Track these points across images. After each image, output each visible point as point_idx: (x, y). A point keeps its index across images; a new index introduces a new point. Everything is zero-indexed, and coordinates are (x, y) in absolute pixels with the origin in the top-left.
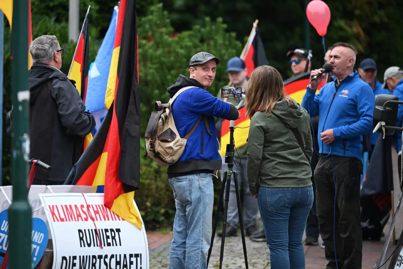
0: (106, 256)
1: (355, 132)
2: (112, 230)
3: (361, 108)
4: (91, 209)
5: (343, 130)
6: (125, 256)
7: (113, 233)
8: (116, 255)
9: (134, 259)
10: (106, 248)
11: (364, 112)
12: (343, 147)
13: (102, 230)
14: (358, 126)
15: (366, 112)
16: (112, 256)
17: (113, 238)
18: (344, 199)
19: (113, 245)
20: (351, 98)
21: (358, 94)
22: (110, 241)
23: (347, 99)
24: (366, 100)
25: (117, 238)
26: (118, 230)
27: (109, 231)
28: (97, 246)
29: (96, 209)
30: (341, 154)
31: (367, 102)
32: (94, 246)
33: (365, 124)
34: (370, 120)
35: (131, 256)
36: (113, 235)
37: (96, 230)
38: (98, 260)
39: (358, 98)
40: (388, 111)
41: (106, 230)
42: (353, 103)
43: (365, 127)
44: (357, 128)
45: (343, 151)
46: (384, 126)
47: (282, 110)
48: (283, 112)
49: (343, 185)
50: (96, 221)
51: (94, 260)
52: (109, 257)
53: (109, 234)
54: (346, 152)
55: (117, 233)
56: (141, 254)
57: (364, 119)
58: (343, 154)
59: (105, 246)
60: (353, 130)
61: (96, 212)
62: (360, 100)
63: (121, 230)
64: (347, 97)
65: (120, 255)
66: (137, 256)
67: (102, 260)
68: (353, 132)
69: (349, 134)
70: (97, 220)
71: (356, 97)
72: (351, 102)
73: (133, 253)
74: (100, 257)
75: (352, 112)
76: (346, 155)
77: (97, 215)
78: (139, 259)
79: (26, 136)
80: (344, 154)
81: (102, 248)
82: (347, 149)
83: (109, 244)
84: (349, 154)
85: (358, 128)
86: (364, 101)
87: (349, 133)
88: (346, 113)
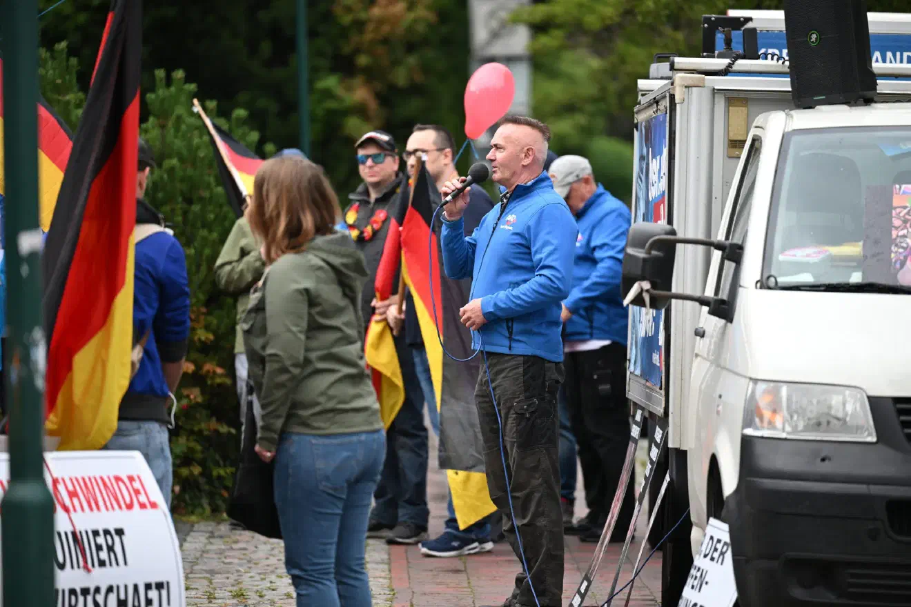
0: (97, 590)
1: (522, 303)
2: (107, 532)
3: (536, 252)
4: (61, 487)
5: (501, 301)
6: (136, 587)
7: (109, 537)
8: (118, 587)
9: (153, 594)
10: (97, 571)
11: (541, 260)
12: (507, 335)
13: (87, 532)
14: (528, 290)
15: (545, 260)
16: (110, 589)
17: (111, 549)
18: (516, 445)
19: (111, 565)
20: (518, 231)
21: (532, 223)
22: (104, 555)
23: (511, 232)
24: (548, 233)
25: (118, 548)
26: (120, 532)
27: (101, 533)
28: (79, 567)
29: (71, 488)
30: (505, 350)
31: (548, 237)
32: (72, 567)
33: (541, 285)
34: (550, 276)
35: (148, 587)
36: (110, 542)
37: (74, 534)
38: (81, 599)
39: (532, 231)
40: (656, 259)
41: (96, 533)
42: (523, 242)
43: (541, 291)
44: (525, 295)
45: (507, 342)
46: (647, 291)
47: (343, 256)
48: (345, 260)
49: (512, 416)
50: (73, 514)
51: (73, 598)
52: (103, 591)
53: (101, 540)
54: (514, 345)
55: (117, 539)
56: (168, 583)
57: (540, 275)
58: (508, 349)
59: (93, 565)
60: (519, 298)
61: (73, 494)
62: (536, 236)
63: (126, 531)
64: (511, 228)
65: (126, 587)
66: (159, 586)
67: (90, 598)
68: (518, 302)
69: (510, 308)
70: (75, 510)
71: (529, 228)
72: (518, 240)
73: (153, 580)
74: (85, 592)
75: (523, 259)
76: (514, 352)
77: (75, 501)
78: (164, 592)
79: (38, 335)
80: (510, 349)
81: (89, 571)
82: (517, 338)
83: (102, 564)
84: (520, 349)
85: (528, 294)
86: (543, 237)
87: (510, 304)
88: (510, 263)
